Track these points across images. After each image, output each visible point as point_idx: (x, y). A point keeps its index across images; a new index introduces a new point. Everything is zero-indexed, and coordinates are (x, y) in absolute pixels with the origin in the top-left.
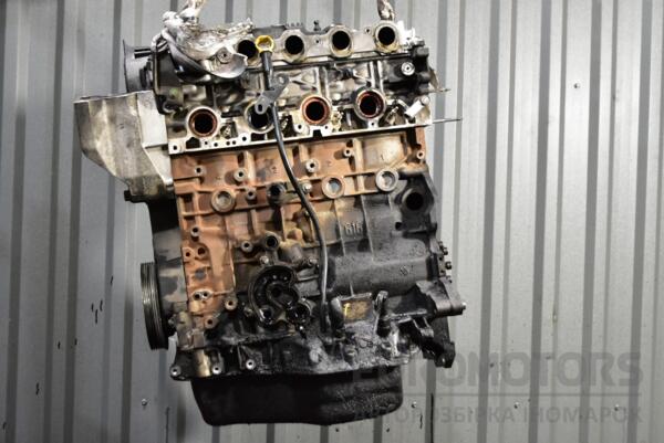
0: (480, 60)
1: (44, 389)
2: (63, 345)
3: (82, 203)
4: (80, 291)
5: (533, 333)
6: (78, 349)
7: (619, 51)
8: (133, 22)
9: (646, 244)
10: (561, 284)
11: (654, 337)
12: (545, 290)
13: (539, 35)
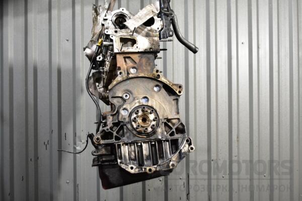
0: (202, 34)
1: (25, 178)
2: (33, 160)
3: (38, 100)
4: (39, 136)
5: (229, 146)
6: (39, 161)
7: (260, 28)
8: (57, 24)
9: (274, 108)
10: (240, 125)
11: (279, 146)
12: (233, 128)
13: (226, 23)
